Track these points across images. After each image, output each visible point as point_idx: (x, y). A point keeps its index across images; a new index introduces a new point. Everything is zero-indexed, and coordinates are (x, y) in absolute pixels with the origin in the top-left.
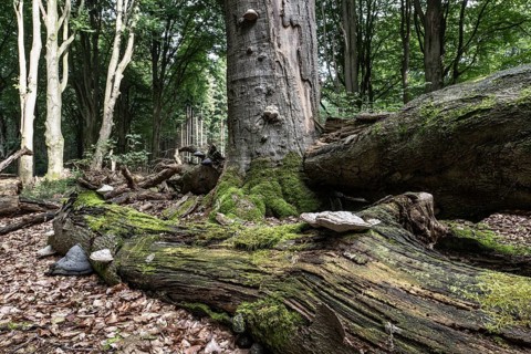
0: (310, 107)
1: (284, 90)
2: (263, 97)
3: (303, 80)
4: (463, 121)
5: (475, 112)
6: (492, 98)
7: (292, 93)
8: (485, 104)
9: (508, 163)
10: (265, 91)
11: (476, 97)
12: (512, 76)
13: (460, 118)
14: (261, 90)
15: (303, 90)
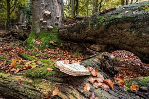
0: (60, 12)
1: (52, 5)
2: (44, 7)
3: (58, 3)
4: (112, 21)
5: (115, 19)
6: (121, 14)
7: (54, 7)
8: (119, 16)
9: (124, 36)
10: (45, 5)
11: (116, 14)
12: (127, 7)
13: (111, 20)
14: (43, 5)
15: (58, 6)
